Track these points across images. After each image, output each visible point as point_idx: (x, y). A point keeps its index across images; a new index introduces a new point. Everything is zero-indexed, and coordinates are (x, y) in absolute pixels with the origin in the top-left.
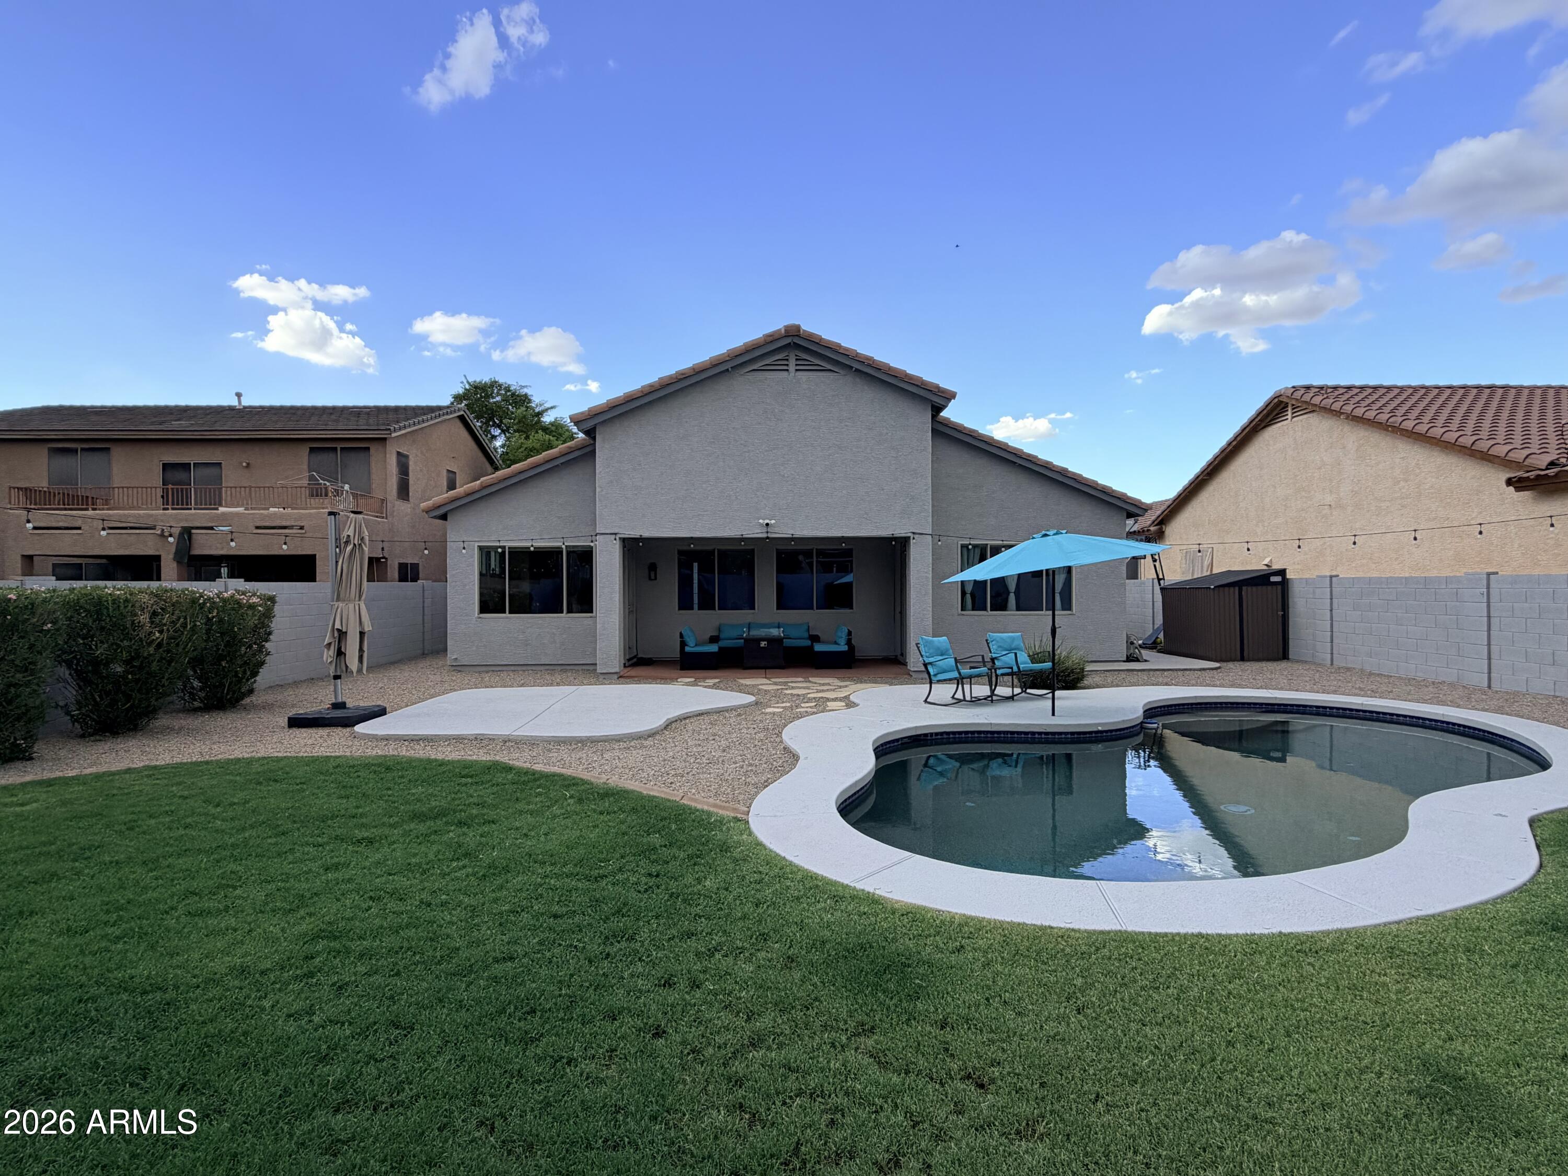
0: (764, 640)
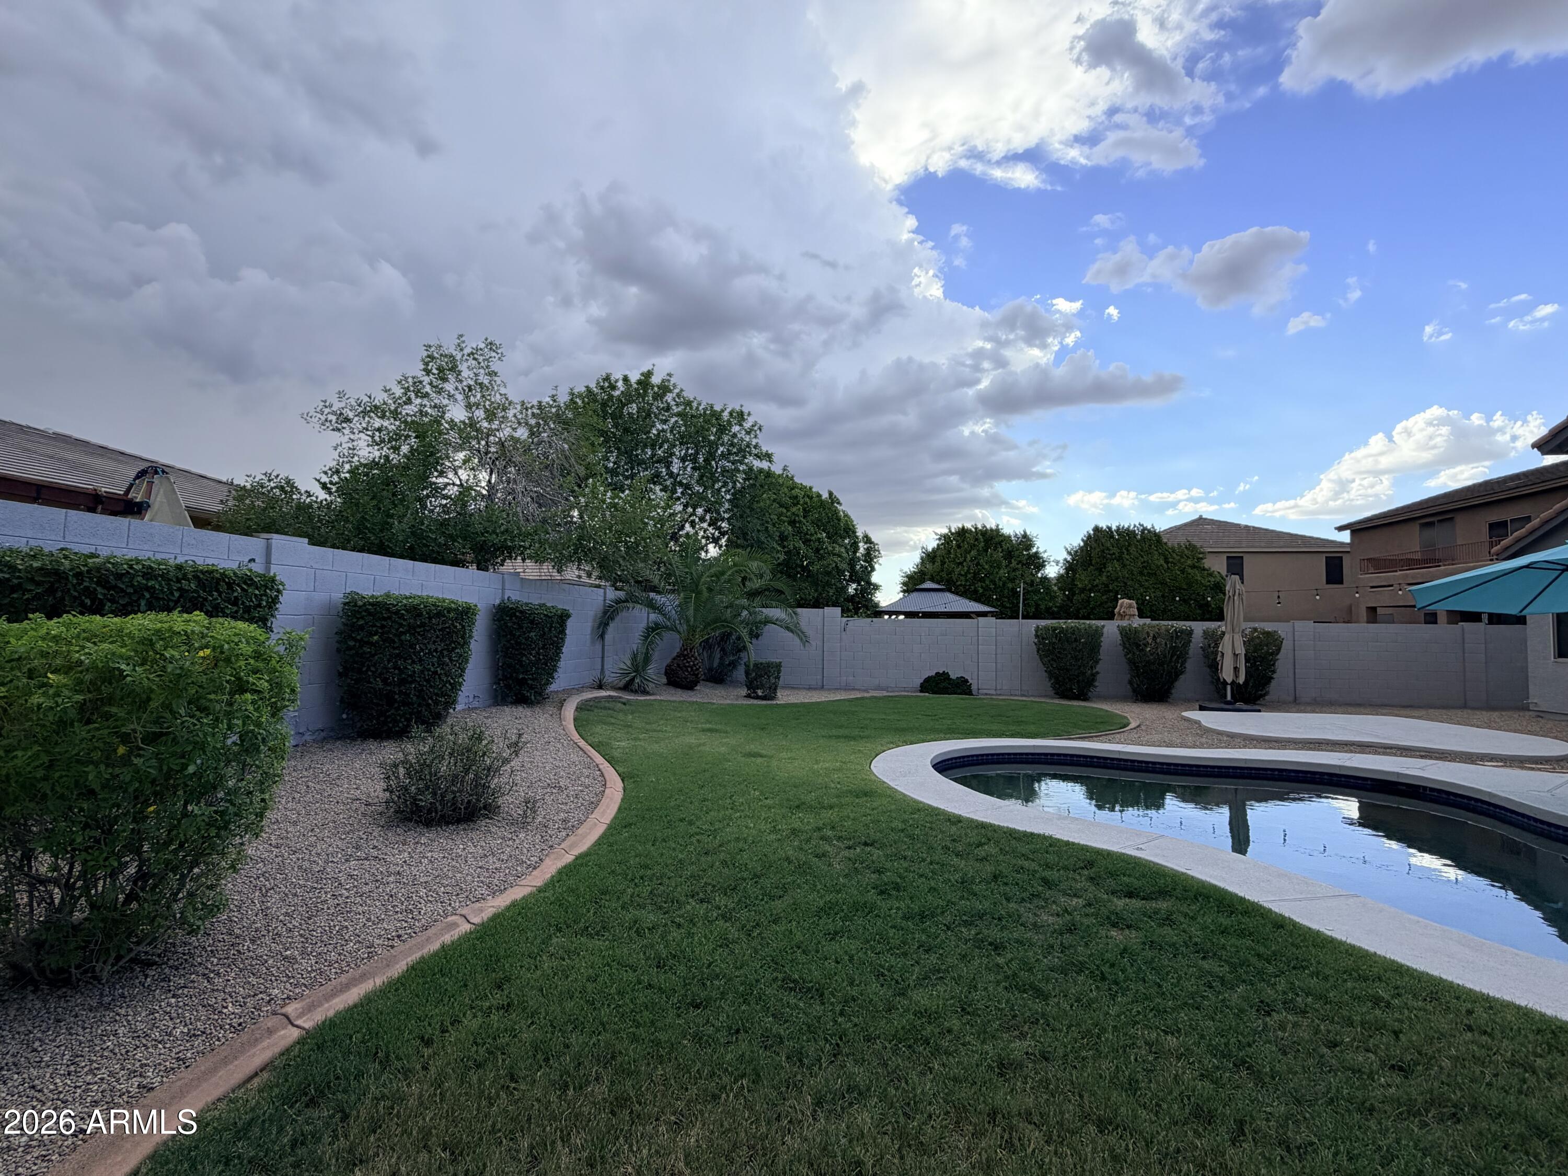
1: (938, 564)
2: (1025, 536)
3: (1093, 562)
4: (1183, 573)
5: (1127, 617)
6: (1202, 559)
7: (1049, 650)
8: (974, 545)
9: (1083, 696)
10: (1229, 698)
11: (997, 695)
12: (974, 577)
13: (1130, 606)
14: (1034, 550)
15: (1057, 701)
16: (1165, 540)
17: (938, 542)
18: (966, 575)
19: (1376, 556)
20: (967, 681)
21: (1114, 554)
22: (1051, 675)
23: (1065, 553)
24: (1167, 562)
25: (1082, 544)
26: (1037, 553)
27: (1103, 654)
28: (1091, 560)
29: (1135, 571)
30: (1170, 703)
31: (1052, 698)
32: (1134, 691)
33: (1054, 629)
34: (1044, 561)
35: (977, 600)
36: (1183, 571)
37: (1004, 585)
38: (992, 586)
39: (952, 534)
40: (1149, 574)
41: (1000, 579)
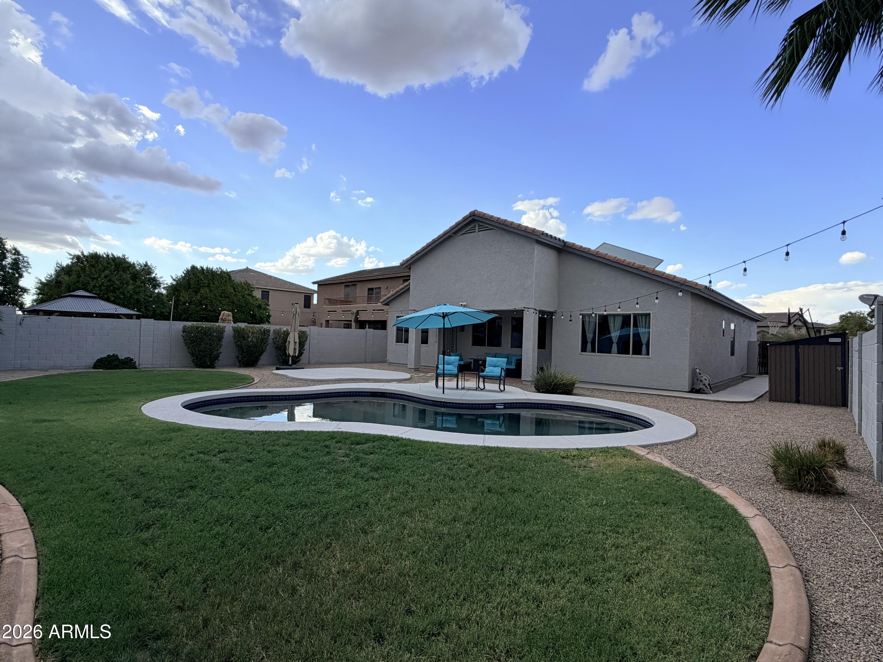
0: (481, 360)
1: (74, 277)
2: (146, 265)
3: (192, 286)
4: (243, 298)
5: (227, 321)
6: (252, 291)
7: (193, 340)
8: (107, 267)
9: (212, 366)
10: (290, 363)
11: (152, 368)
12: (107, 290)
13: (229, 315)
14: (153, 275)
15: (197, 369)
16: (233, 279)
17: (71, 260)
18: (100, 287)
19: (330, 297)
20: (132, 360)
21: (205, 283)
22: (193, 355)
23: (172, 280)
24: (235, 291)
25: (183, 275)
26: (155, 277)
27: (224, 342)
28: (190, 285)
29: (218, 294)
30: (258, 367)
31: (191, 367)
32: (239, 362)
33: (197, 328)
34: (159, 283)
35: (124, 306)
36: (243, 297)
37: (131, 295)
38: (122, 296)
39: (84, 256)
40: (225, 297)
41: (128, 292)
